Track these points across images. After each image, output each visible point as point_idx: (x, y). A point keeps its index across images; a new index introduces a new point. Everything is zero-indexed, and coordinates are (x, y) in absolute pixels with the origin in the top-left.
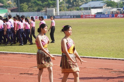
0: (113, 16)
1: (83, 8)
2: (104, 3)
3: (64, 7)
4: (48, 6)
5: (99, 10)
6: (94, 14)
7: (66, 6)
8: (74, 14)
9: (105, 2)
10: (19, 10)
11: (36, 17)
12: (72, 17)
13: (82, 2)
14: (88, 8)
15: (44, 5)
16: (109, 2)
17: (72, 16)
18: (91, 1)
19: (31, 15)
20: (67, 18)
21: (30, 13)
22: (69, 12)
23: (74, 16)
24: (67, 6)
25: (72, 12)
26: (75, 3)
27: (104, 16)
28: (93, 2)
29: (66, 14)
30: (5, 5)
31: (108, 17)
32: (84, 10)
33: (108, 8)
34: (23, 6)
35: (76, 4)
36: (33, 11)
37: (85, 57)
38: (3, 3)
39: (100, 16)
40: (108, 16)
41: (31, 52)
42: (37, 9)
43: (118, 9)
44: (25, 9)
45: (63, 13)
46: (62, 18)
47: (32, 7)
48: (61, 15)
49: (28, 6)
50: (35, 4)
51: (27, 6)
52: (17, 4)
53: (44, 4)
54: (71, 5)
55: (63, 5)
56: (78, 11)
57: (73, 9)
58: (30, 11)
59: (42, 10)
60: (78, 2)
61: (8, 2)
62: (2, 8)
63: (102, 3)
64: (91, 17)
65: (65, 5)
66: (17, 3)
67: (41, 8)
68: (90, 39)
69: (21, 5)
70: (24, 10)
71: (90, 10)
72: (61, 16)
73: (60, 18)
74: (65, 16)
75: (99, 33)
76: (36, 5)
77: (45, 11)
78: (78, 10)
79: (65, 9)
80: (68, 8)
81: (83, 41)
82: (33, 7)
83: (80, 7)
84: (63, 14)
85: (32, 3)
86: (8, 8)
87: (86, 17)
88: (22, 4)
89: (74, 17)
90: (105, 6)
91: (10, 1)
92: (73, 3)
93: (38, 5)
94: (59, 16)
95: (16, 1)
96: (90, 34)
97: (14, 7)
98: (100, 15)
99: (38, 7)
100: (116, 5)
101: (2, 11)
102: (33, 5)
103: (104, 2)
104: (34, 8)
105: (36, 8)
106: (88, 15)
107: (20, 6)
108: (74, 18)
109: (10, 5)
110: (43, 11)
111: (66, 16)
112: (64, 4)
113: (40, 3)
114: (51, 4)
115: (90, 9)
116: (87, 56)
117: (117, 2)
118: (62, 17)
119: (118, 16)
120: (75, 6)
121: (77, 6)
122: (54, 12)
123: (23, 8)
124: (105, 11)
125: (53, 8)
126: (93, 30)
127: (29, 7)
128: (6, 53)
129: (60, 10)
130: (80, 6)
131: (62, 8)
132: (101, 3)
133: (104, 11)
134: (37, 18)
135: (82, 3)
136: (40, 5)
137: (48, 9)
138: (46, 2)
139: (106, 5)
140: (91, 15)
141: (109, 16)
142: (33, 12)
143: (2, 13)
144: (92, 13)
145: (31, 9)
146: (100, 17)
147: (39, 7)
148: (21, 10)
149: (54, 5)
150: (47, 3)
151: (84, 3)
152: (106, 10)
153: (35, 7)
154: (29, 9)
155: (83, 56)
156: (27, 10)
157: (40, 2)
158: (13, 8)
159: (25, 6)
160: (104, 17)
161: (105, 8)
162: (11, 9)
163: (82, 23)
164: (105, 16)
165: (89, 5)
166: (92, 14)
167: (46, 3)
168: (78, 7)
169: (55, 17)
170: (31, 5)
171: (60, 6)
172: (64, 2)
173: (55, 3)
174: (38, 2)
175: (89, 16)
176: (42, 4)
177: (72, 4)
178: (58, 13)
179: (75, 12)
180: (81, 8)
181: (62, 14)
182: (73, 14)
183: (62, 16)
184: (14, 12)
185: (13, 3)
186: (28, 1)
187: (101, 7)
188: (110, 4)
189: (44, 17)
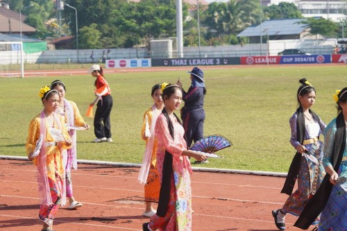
0: (327, 61)
1: (247, 37)
2: (304, 25)
3: (197, 35)
4: (155, 31)
5: (291, 44)
6: (276, 55)
7: (202, 33)
8: (224, 53)
9: (305, 23)
10: (76, 43)
11: (122, 61)
12: (219, 62)
13: (245, 21)
14: (259, 37)
15: (143, 30)
16: (318, 22)
17: (218, 60)
18: (269, 19)
20: (205, 65)
22: (210, 48)
23: (224, 58)
24: (206, 32)
25: (218, 48)
26: (224, 24)
27: (302, 60)
28: (274, 22)
29: (202, 54)
30: (39, 31)
31: (315, 62)
32: (250, 43)
33: (314, 37)
34: (88, 34)
35: (228, 26)
36: (113, 45)
37: (255, 172)
38: (34, 26)
39: (294, 60)
40: (313, 59)
41: (109, 159)
42: (123, 41)
43: (340, 40)
44: (93, 40)
45: (194, 50)
46: (190, 64)
47: (111, 37)
48: (187, 57)
49: (100, 32)
50: (121, 26)
51: (98, 33)
52: (73, 27)
53: (143, 26)
54: (216, 29)
55: (194, 30)
56: (233, 46)
57: (220, 41)
58: (106, 46)
59: (139, 43)
60: (233, 22)
61: (49, 22)
62: (33, 38)
63: (299, 23)
64: (270, 63)
65: (199, 29)
66: (71, 25)
67: (135, 39)
68: (267, 122)
69: (82, 30)
70: (90, 45)
71: (265, 44)
72: (188, 60)
73: (186, 64)
74: (199, 60)
75: (290, 106)
76: (122, 30)
77: (144, 46)
78: (233, 43)
79: (198, 40)
80: (208, 37)
81: (247, 127)
82: (113, 36)
83: (240, 35)
84: (192, 54)
85: (110, 26)
86: (47, 38)
87: (254, 63)
88: (86, 28)
89: (222, 63)
90: (306, 33)
91: (53, 20)
92: (222, 25)
93: (127, 29)
94: (183, 59)
95: (69, 21)
96: (267, 108)
97: (62, 36)
98: (293, 57)
99: (128, 36)
100: (336, 31)
101: (31, 47)
102: (115, 29)
104: (117, 39)
105: (122, 37)
106: (259, 56)
107: (79, 33)
108: (224, 64)
109: (54, 31)
110: (141, 46)
111: (201, 59)
112: (197, 26)
113: (134, 24)
114: (161, 26)
115: (265, 41)
116: (259, 169)
117: (339, 21)
118: (190, 61)
119: (340, 60)
120: (226, 33)
121: (230, 32)
122: (170, 49)
123: (87, 38)
124: (306, 45)
125: (167, 37)
126: (275, 98)
127: (104, 35)
129: (186, 44)
130: (239, 32)
131: (191, 38)
132: (297, 25)
133: (304, 47)
134: (124, 65)
135: (243, 24)
136: (133, 31)
137: (153, 41)
138: (149, 21)
139: (309, 29)
140: (269, 57)
141: (317, 58)
142: (115, 49)
143: (33, 52)
144: (270, 52)
145: (107, 40)
146: (293, 62)
147: (131, 36)
148: (83, 45)
149: (171, 31)
150: (151, 24)
151: (250, 24)
152: (307, 42)
153: (119, 36)
154: (105, 43)
155: (251, 171)
156: (97, 44)
157: (132, 22)
158: (60, 39)
159: (92, 32)
160: (304, 62)
161: (305, 38)
162: (55, 41)
163: (246, 78)
164: (305, 60)
165: (262, 30)
166: (271, 55)
167: (147, 24)
168: (235, 35)
169: (173, 61)
170: (110, 29)
171: (186, 32)
172: (195, 20)
173: (172, 23)
174: (127, 21)
175: (263, 59)
176: (138, 27)
177: (217, 27)
178: (179, 52)
179: (225, 50)
180: (242, 39)
181: (190, 55)
182: (220, 53)
183: (192, 59)
184: (65, 48)
185: (62, 24)
186: (101, 20)
187: (296, 36)
188: (319, 28)
189: (143, 62)
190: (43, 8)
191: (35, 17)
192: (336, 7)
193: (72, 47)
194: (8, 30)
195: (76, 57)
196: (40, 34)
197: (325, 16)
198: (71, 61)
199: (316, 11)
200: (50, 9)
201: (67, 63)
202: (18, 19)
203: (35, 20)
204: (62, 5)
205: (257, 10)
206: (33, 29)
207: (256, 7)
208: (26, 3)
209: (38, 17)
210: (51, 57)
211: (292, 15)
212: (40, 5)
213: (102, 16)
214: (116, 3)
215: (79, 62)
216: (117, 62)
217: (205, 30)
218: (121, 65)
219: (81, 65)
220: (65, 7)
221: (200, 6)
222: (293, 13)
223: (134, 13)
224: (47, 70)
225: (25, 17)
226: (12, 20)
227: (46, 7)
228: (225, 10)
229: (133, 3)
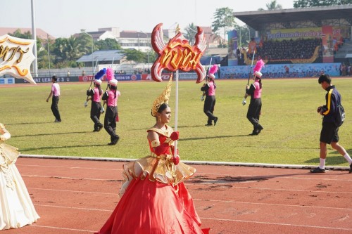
0: (138, 79)
1: (83, 62)
2: (122, 54)
3: (48, 61)
7: (51, 59)
12: (63, 80)
13: (81, 51)
14: (92, 62)
16: (132, 52)
17: (63, 78)
18: (98, 49)
22: (57, 70)
24: (54, 59)
25: (62, 70)
26: (67, 53)
27: (121, 78)
28: (102, 52)
29: (51, 74)
31: (130, 79)
32: (86, 66)
33: (129, 62)
35: (69, 54)
40: (129, 78)
45: (45, 72)
46: (43, 81)
55: (45, 57)
56: (73, 68)
57: (64, 65)
60: (73, 51)
65: (48, 57)
72: (41, 78)
73: (40, 81)
74: (49, 79)
78: (73, 66)
79: (48, 65)
80: (55, 62)
83: (79, 61)
89: (65, 81)
90: (124, 60)
92: (65, 54)
94: (38, 78)
98: (115, 76)
100: (144, 58)
103: (121, 52)
108: (67, 81)
112: (47, 55)
117: (146, 52)
119: (147, 78)
120: (68, 59)
121: (71, 59)
124: (124, 68)
129: (39, 68)
130: (77, 59)
131: (43, 63)
132: (117, 54)
135: (80, 54)
139: (126, 57)
141: (132, 77)
151: (85, 53)
152: (125, 66)
160: (123, 80)
161: (123, 63)
164: (123, 78)
165: (93, 58)
168: (75, 61)
171: (40, 58)
172: (46, 51)
177: (62, 55)
178: (35, 73)
180: (80, 63)
181: (43, 75)
182: (64, 74)
183: (44, 78)
187: (117, 62)
188: (133, 56)
189: (9, 80)
192: (144, 42)
197: (137, 48)
199: (131, 44)
205: (90, 43)
207: (89, 41)
211: (114, 47)
217: (54, 57)
221: (50, 41)
222: (115, 46)
228: (67, 43)
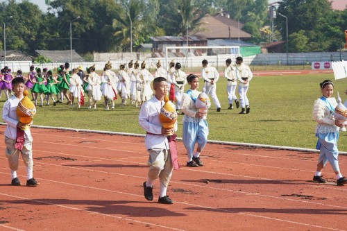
10: (286, 47)
11: (326, 63)
19: (314, 59)
21: (312, 54)
30: (254, 37)
34: (297, 39)
36: (319, 49)
38: (250, 33)
42: (328, 45)
44: (301, 45)
47: (317, 41)
49: (308, 37)
50: (326, 32)
51: (305, 38)
52: (283, 33)
58: (313, 50)
59: (342, 47)
61: (263, 29)
62: (249, 43)
67: (339, 44)
69: (291, 35)
70: (299, 49)
76: (327, 36)
82: (319, 41)
85: (317, 32)
86: (261, 43)
88: (295, 34)
91: (267, 27)
93: (331, 34)
95: (280, 28)
97: (274, 41)
99: (333, 41)
101: (247, 50)
102: (321, 34)
104: (323, 43)
105: (327, 42)
107: (289, 38)
109: (267, 37)
110: (344, 49)
123: (296, 42)
127: (311, 40)
128: (252, 146)
134: (328, 67)
136: (338, 36)
142: (320, 53)
143: (248, 55)
145: (314, 45)
147: (335, 41)
153: (325, 41)
154: (310, 46)
156: (305, 48)
157: (337, 29)
158: (273, 44)
159: (300, 38)
162: (267, 46)
170: (316, 35)
174: (332, 28)
176: (341, 33)
184: (276, 52)
185: (274, 31)
186: (309, 27)
190: (258, 17)
191: (251, 25)
193: (283, 51)
194: (228, 37)
195: (286, 59)
196: (255, 40)
198: (282, 63)
200: (264, 18)
201: (278, 64)
202: (237, 27)
203: (251, 27)
204: (275, 14)
206: (249, 36)
208: (244, 13)
209: (254, 25)
210: (264, 60)
212: (256, 14)
213: (310, 24)
214: (323, 12)
215: (288, 64)
216: (322, 64)
218: (326, 67)
219: (289, 67)
220: (277, 15)
223: (338, 20)
224: (260, 70)
225: (242, 25)
226: (232, 28)
227: (261, 16)
229: (338, 11)
